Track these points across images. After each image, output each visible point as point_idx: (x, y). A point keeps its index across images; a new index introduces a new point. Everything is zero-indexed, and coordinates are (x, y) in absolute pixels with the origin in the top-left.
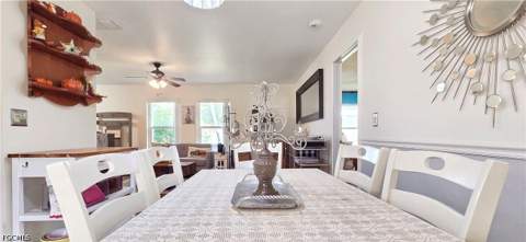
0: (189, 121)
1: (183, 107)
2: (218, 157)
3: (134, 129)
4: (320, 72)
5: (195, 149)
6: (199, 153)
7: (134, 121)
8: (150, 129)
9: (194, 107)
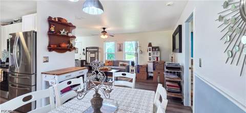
0: (120, 50)
1: (118, 44)
2: (131, 68)
3: (99, 54)
4: (180, 27)
5: (122, 63)
6: (124, 65)
7: (99, 50)
8: (105, 54)
9: (122, 44)
